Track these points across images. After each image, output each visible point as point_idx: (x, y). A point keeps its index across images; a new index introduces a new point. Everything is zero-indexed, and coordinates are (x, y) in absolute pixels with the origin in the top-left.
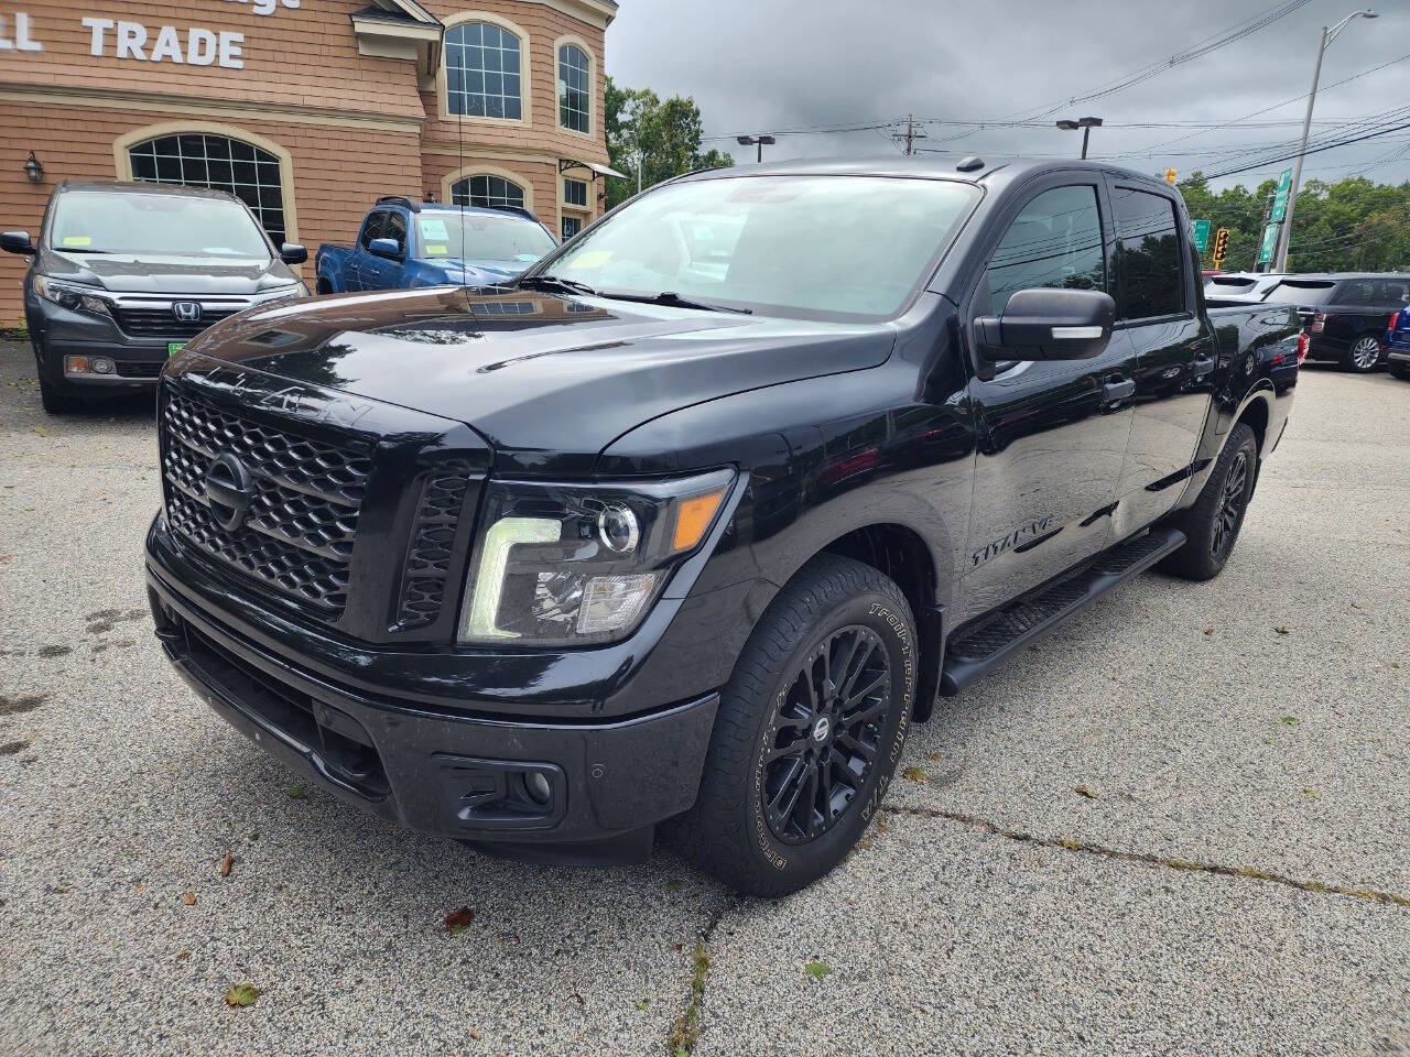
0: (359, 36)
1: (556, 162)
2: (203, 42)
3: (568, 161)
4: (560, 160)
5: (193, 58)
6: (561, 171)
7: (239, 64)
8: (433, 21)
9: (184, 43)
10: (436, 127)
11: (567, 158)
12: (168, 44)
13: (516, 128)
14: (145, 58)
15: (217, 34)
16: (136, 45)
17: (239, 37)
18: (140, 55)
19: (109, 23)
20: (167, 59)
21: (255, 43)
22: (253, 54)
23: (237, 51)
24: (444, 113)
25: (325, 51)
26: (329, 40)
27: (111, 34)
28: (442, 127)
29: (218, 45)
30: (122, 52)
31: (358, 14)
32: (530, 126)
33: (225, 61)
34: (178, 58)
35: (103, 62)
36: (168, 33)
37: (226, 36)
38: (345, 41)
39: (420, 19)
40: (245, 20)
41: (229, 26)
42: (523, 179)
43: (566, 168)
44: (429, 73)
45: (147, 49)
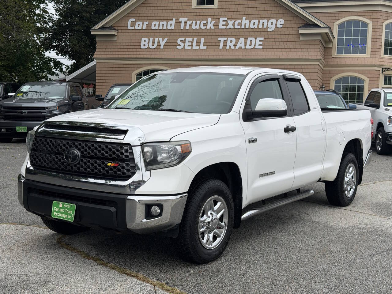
0: (301, 34)
1: (381, 69)
2: (251, 41)
3: (386, 68)
4: (383, 68)
5: (248, 47)
6: (382, 72)
7: (261, 47)
8: (326, 26)
9: (246, 42)
10: (330, 60)
11: (386, 67)
12: (241, 43)
13: (364, 58)
14: (234, 48)
15: (256, 39)
16: (232, 45)
17: (262, 39)
18: (233, 47)
19: (225, 39)
20: (240, 48)
21: (267, 40)
22: (266, 44)
23: (261, 43)
24: (335, 54)
25: (289, 40)
26: (291, 36)
27: (225, 42)
28: (333, 59)
29: (256, 42)
30: (228, 47)
31: (300, 27)
32: (370, 56)
33: (257, 47)
34: (243, 47)
35: (222, 50)
36: (242, 40)
37: (258, 39)
38: (295, 36)
39: (322, 26)
40: (265, 33)
41: (260, 36)
42: (364, 76)
43: (385, 71)
44: (330, 41)
45: (235, 45)
